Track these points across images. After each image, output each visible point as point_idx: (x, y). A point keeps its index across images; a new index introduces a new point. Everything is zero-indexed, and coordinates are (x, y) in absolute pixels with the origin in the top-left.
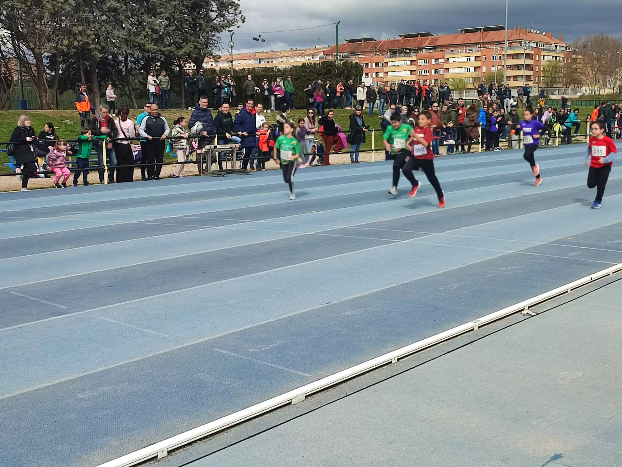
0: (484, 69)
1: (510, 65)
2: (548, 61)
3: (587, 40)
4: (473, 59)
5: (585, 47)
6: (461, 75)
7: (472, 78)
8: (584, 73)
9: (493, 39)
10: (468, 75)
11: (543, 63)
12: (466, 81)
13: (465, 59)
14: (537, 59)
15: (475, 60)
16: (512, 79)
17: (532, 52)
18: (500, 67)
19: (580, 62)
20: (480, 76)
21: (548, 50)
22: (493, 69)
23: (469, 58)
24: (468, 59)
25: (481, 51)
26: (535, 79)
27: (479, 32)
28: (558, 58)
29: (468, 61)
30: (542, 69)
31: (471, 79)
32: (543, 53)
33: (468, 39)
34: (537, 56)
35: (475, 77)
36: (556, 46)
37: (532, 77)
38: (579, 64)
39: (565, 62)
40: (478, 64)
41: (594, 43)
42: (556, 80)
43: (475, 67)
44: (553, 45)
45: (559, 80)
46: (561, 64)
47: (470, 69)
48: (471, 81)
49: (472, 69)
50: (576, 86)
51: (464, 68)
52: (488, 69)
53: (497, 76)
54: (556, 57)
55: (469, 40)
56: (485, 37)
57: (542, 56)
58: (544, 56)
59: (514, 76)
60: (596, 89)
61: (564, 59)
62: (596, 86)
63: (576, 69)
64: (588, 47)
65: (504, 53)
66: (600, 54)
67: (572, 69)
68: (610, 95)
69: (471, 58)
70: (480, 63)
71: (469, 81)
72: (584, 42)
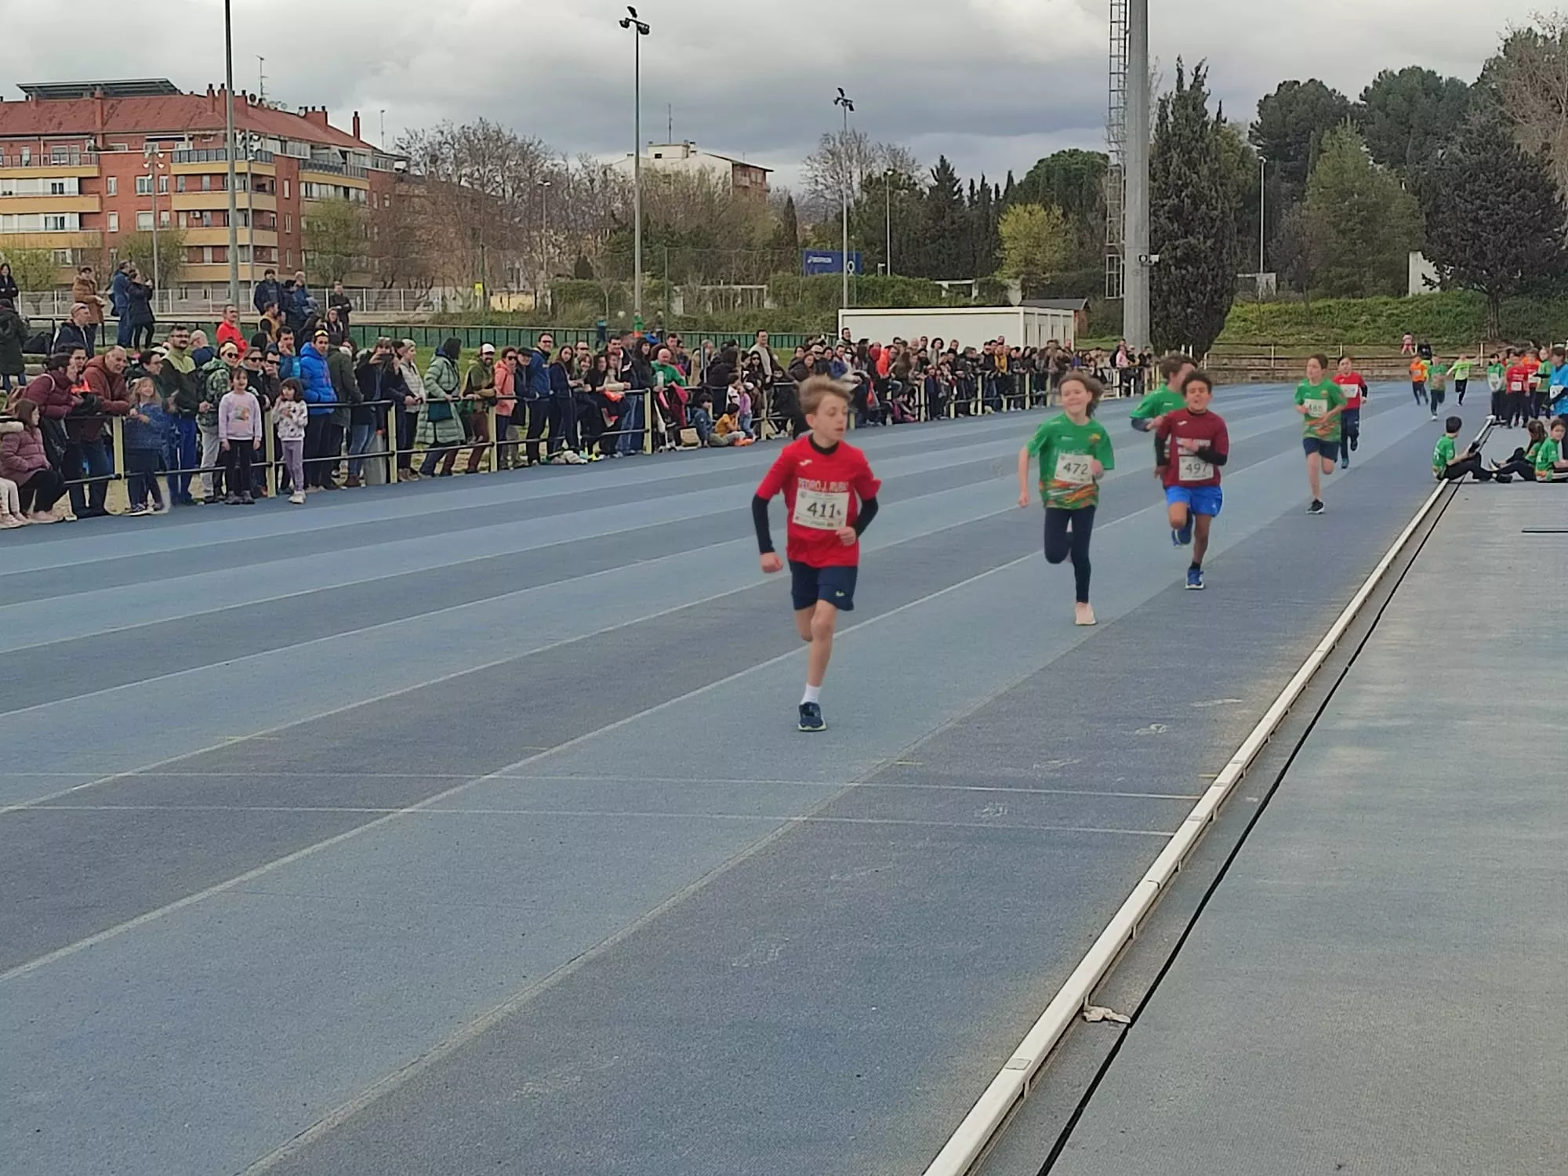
0: (113, 222)
1: (201, 212)
2: (321, 200)
3: (439, 138)
4: (72, 186)
5: (434, 159)
6: (33, 238)
7: (73, 250)
8: (438, 244)
9: (137, 124)
10: (60, 241)
11: (307, 207)
12: (52, 260)
13: (43, 187)
14: (287, 195)
15: (80, 192)
16: (208, 255)
17: (270, 171)
18: (165, 216)
19: (422, 206)
20: (98, 246)
21: (321, 167)
22: (146, 221)
23: (57, 181)
24: (54, 185)
25: (99, 162)
26: (282, 262)
27: (87, 97)
28: (352, 192)
29: (54, 193)
30: (304, 225)
31: (69, 252)
32: (307, 175)
33: (51, 120)
34: (286, 183)
35: (86, 246)
36: (344, 154)
37: (274, 252)
38: (419, 213)
39: (376, 206)
40: (91, 204)
41: (460, 151)
42: (349, 265)
43: (81, 215)
44: (336, 149)
45: (360, 262)
46: (363, 212)
47: (62, 219)
48: (69, 261)
49: (71, 221)
50: (413, 284)
51: (42, 216)
52: (125, 222)
53: (159, 247)
54: (347, 190)
55: (55, 121)
56: (110, 116)
57: (303, 186)
58: (310, 183)
59: (213, 247)
60: (479, 294)
61: (370, 197)
62: (479, 286)
63: (411, 230)
64: (444, 161)
65: (176, 169)
66: (482, 186)
67: (397, 229)
68: (527, 313)
69: (65, 181)
70: (97, 200)
71: (64, 260)
72: (431, 144)
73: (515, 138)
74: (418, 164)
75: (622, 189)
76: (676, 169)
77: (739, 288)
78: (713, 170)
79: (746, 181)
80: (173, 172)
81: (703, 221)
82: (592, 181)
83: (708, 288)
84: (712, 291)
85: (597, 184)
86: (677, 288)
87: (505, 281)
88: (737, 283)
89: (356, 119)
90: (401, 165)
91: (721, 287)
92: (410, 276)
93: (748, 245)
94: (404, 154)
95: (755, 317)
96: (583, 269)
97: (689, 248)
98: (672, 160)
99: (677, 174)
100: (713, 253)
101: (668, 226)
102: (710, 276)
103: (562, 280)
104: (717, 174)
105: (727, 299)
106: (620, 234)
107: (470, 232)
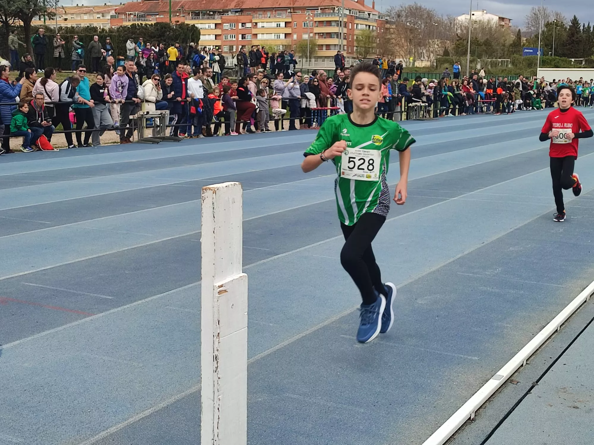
0: (295, 36)
1: (323, 33)
2: (361, 30)
3: (401, 9)
4: (283, 25)
5: (399, 16)
6: (270, 41)
7: (283, 45)
8: (398, 44)
9: (304, 4)
10: (279, 43)
11: (356, 32)
12: (276, 49)
13: (274, 25)
14: (350, 28)
15: (285, 27)
16: (324, 48)
17: (345, 20)
18: (311, 35)
19: (394, 31)
20: (290, 44)
21: (361, 18)
22: (305, 37)
24: (277, 24)
25: (291, 16)
28: (371, 27)
29: (277, 27)
30: (355, 38)
31: (281, 46)
32: (356, 21)
33: (277, 3)
34: (350, 24)
35: (286, 44)
36: (369, 14)
37: (345, 47)
38: (392, 34)
39: (379, 32)
40: (289, 31)
41: (408, 13)
42: (369, 51)
43: (285, 34)
44: (366, 13)
45: (372, 50)
46: (374, 34)
47: (280, 35)
48: (281, 49)
49: (282, 36)
50: (390, 58)
51: (273, 35)
52: (300, 36)
53: (309, 45)
54: (369, 26)
55: (278, 3)
57: (355, 25)
58: (357, 24)
59: (326, 45)
60: (411, 61)
61: (377, 28)
62: (411, 58)
63: (389, 39)
64: (402, 17)
65: (316, 19)
66: (414, 25)
67: (385, 39)
68: (428, 68)
69: (281, 23)
70: (291, 29)
71: (279, 49)
72: (398, 11)
73: (426, 9)
74: (393, 18)
75: (461, 26)
76: (480, 19)
77: (500, 60)
78: (493, 19)
79: (503, 23)
80: (315, 20)
81: (488, 37)
82: (451, 23)
83: (489, 60)
84: (491, 61)
85: (452, 25)
86: (479, 60)
87: (420, 56)
88: (500, 58)
89: (374, 3)
90: (388, 18)
91: (494, 59)
92: (388, 55)
93: (504, 45)
94: (389, 14)
95: (506, 70)
96: (446, 53)
97: (484, 46)
98: (478, 16)
99: (480, 21)
100: (492, 48)
101: (476, 38)
102: (490, 56)
103: (439, 57)
104: (494, 21)
105: (496, 64)
106: (460, 41)
107: (409, 41)
